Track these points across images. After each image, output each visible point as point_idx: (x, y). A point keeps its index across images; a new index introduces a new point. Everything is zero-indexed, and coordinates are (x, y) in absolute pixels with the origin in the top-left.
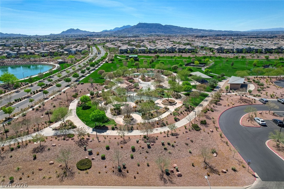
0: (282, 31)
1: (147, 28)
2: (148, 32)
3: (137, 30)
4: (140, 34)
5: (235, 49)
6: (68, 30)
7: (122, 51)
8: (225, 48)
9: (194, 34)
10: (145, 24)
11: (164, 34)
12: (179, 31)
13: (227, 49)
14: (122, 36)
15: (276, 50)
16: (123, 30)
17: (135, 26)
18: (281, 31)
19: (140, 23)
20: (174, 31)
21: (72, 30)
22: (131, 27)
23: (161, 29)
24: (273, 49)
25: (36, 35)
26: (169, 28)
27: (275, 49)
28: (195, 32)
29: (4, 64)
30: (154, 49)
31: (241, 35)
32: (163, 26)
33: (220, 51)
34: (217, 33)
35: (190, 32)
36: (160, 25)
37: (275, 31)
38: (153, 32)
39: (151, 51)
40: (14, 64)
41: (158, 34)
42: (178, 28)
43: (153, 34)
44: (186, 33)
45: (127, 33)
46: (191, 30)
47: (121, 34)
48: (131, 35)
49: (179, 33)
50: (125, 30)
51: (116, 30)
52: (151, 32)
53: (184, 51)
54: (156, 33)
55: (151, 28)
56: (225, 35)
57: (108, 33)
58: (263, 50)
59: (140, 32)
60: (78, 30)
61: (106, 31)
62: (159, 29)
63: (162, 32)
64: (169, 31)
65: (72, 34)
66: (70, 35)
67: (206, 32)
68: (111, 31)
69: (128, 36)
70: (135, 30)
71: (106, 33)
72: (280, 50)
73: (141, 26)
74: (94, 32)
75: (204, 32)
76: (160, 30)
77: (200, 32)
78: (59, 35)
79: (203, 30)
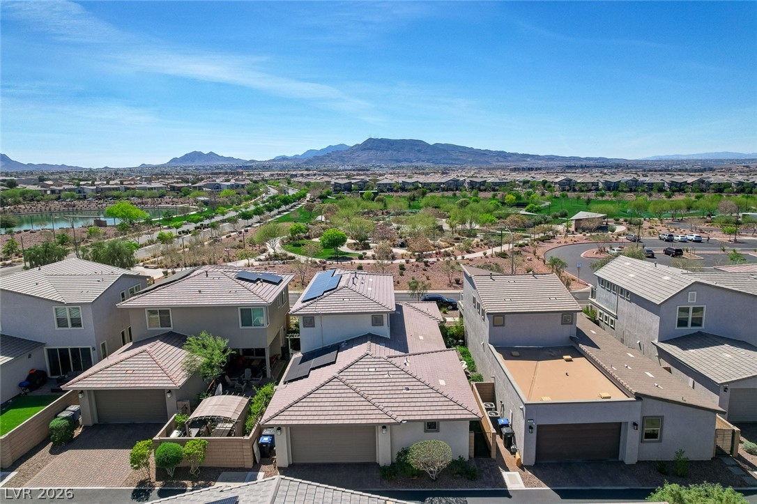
0: (730, 160)
1: (390, 152)
2: (391, 160)
3: (364, 155)
4: (370, 165)
5: (602, 183)
6: (186, 155)
7: (338, 188)
8: (579, 181)
9: (508, 164)
10: (382, 141)
11: (432, 165)
12: (470, 159)
13: (583, 183)
14: (325, 168)
15: (694, 185)
16: (329, 155)
17: (359, 145)
18: (727, 160)
19: (370, 139)
20: (459, 159)
21: (196, 155)
22: (348, 148)
23: (424, 153)
24: (689, 184)
25: (106, 167)
26: (444, 150)
27: (692, 184)
28: (510, 161)
29: (75, 208)
30: (413, 184)
31: (627, 166)
32: (428, 145)
33: (567, 188)
34: (568, 164)
35: (499, 161)
36: (422, 143)
37: (712, 160)
38: (405, 160)
39: (406, 186)
40: (96, 208)
41: (418, 164)
42: (467, 150)
43: (404, 164)
44: (487, 162)
45: (337, 163)
46: (502, 155)
47: (321, 165)
48: (350, 167)
49: (471, 162)
50: (334, 156)
51: (310, 156)
52: (398, 161)
53: (482, 188)
54: (412, 162)
55: (399, 151)
56: (588, 167)
57: (290, 163)
58: (666, 185)
59: (370, 160)
60: (212, 155)
61: (284, 158)
62: (418, 154)
63: (428, 161)
64: (444, 159)
65: (198, 163)
66: (192, 167)
67: (538, 159)
68: (296, 158)
69: (341, 168)
70: (358, 156)
71: (284, 163)
72: (704, 186)
73: (373, 145)
74: (253, 161)
75: (533, 161)
76: (422, 156)
77: (524, 161)
78: (163, 166)
79: (533, 156)
